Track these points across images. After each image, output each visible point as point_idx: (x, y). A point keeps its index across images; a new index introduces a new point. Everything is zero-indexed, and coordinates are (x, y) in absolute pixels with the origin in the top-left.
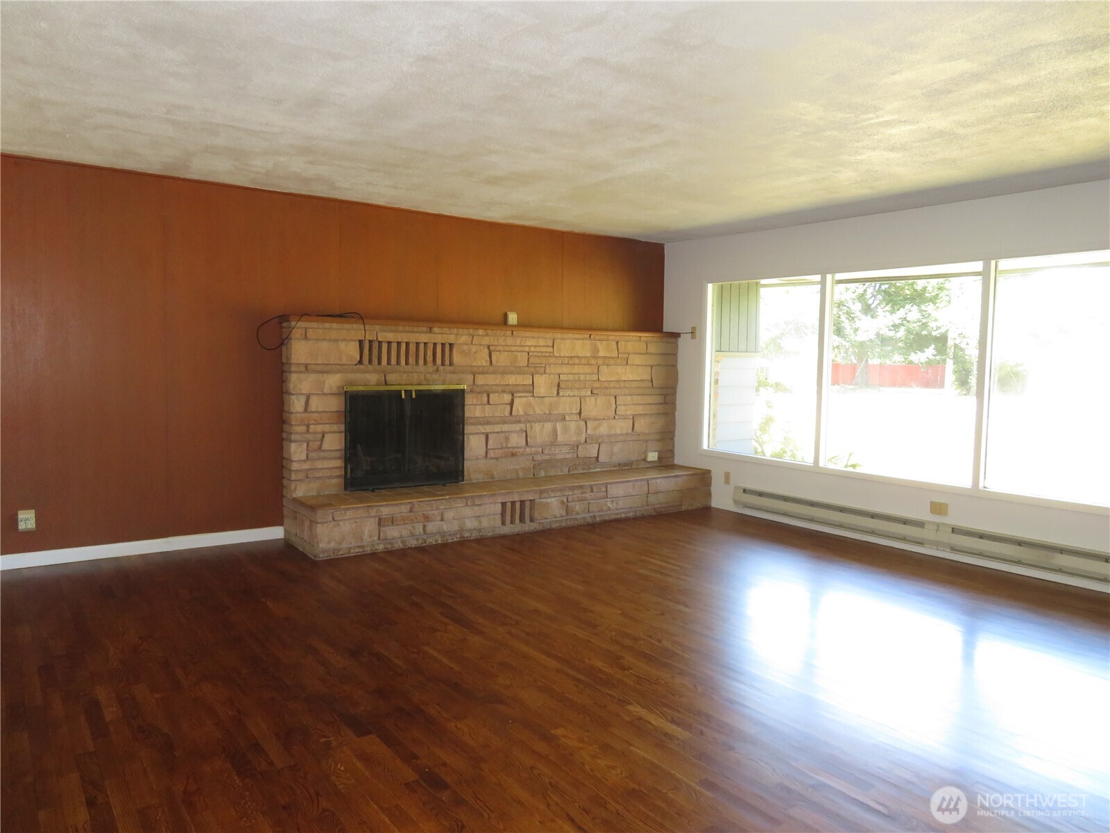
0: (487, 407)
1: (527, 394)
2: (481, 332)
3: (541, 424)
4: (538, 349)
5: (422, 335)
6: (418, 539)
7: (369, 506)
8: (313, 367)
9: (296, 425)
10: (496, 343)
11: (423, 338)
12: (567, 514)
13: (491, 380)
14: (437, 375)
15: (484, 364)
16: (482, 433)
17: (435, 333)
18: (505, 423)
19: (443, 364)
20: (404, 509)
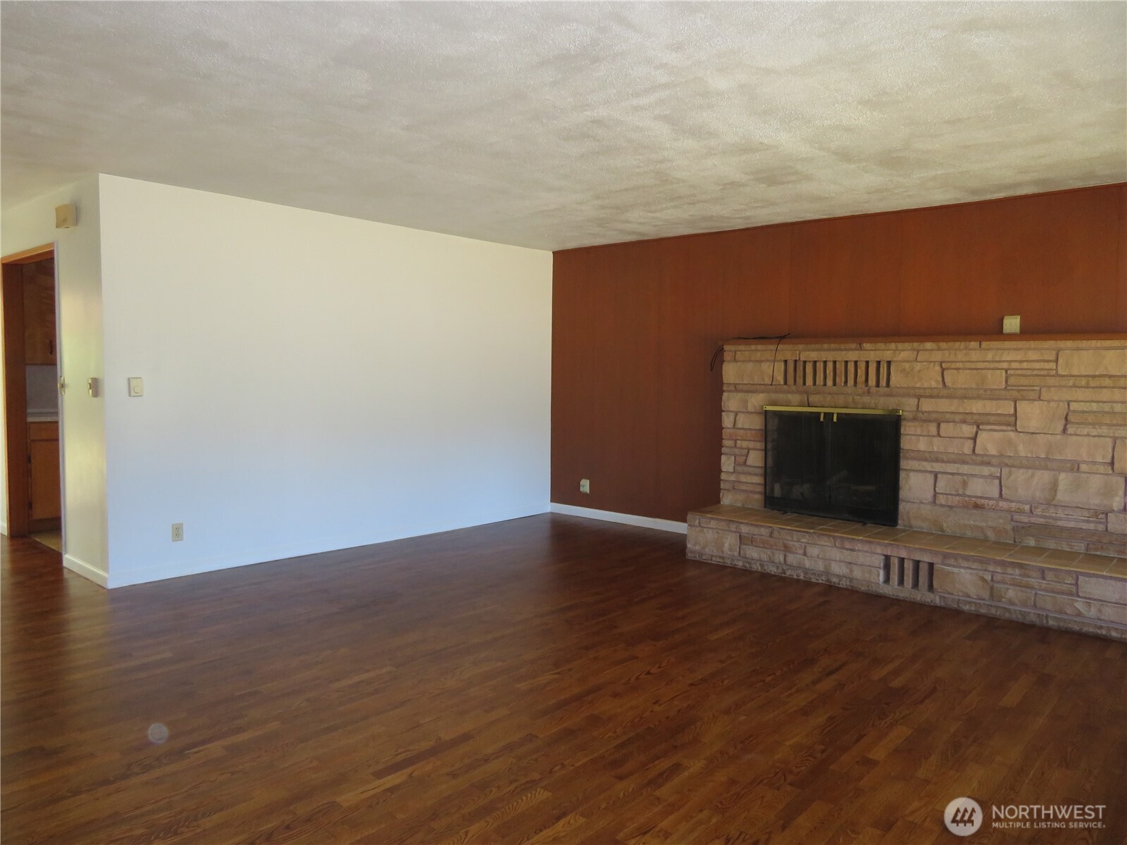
0: (936, 440)
1: (1004, 428)
2: (929, 345)
3: (1030, 471)
4: (1025, 365)
5: (851, 352)
6: (778, 568)
7: (731, 521)
8: (741, 386)
9: (726, 439)
10: (952, 358)
11: (852, 356)
12: (992, 596)
13: (944, 405)
14: (868, 398)
15: (934, 384)
16: (931, 472)
17: (866, 350)
18: (964, 462)
19: (878, 385)
20: (764, 531)
